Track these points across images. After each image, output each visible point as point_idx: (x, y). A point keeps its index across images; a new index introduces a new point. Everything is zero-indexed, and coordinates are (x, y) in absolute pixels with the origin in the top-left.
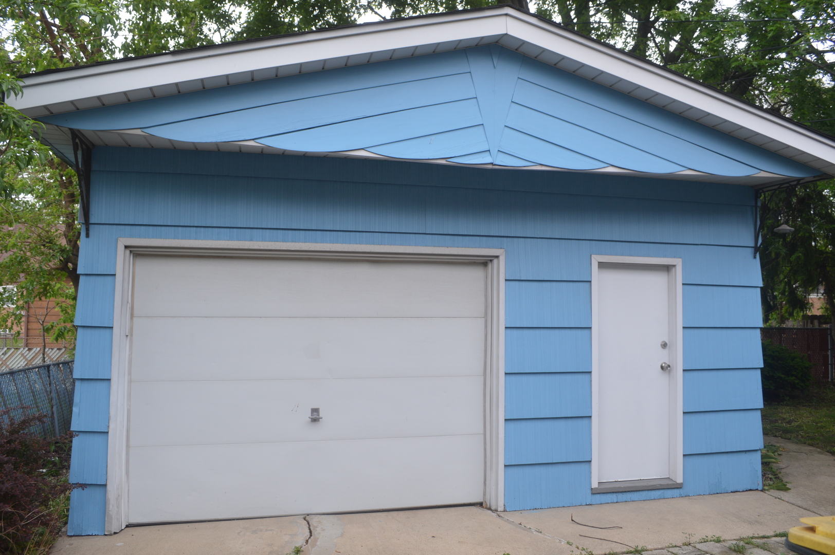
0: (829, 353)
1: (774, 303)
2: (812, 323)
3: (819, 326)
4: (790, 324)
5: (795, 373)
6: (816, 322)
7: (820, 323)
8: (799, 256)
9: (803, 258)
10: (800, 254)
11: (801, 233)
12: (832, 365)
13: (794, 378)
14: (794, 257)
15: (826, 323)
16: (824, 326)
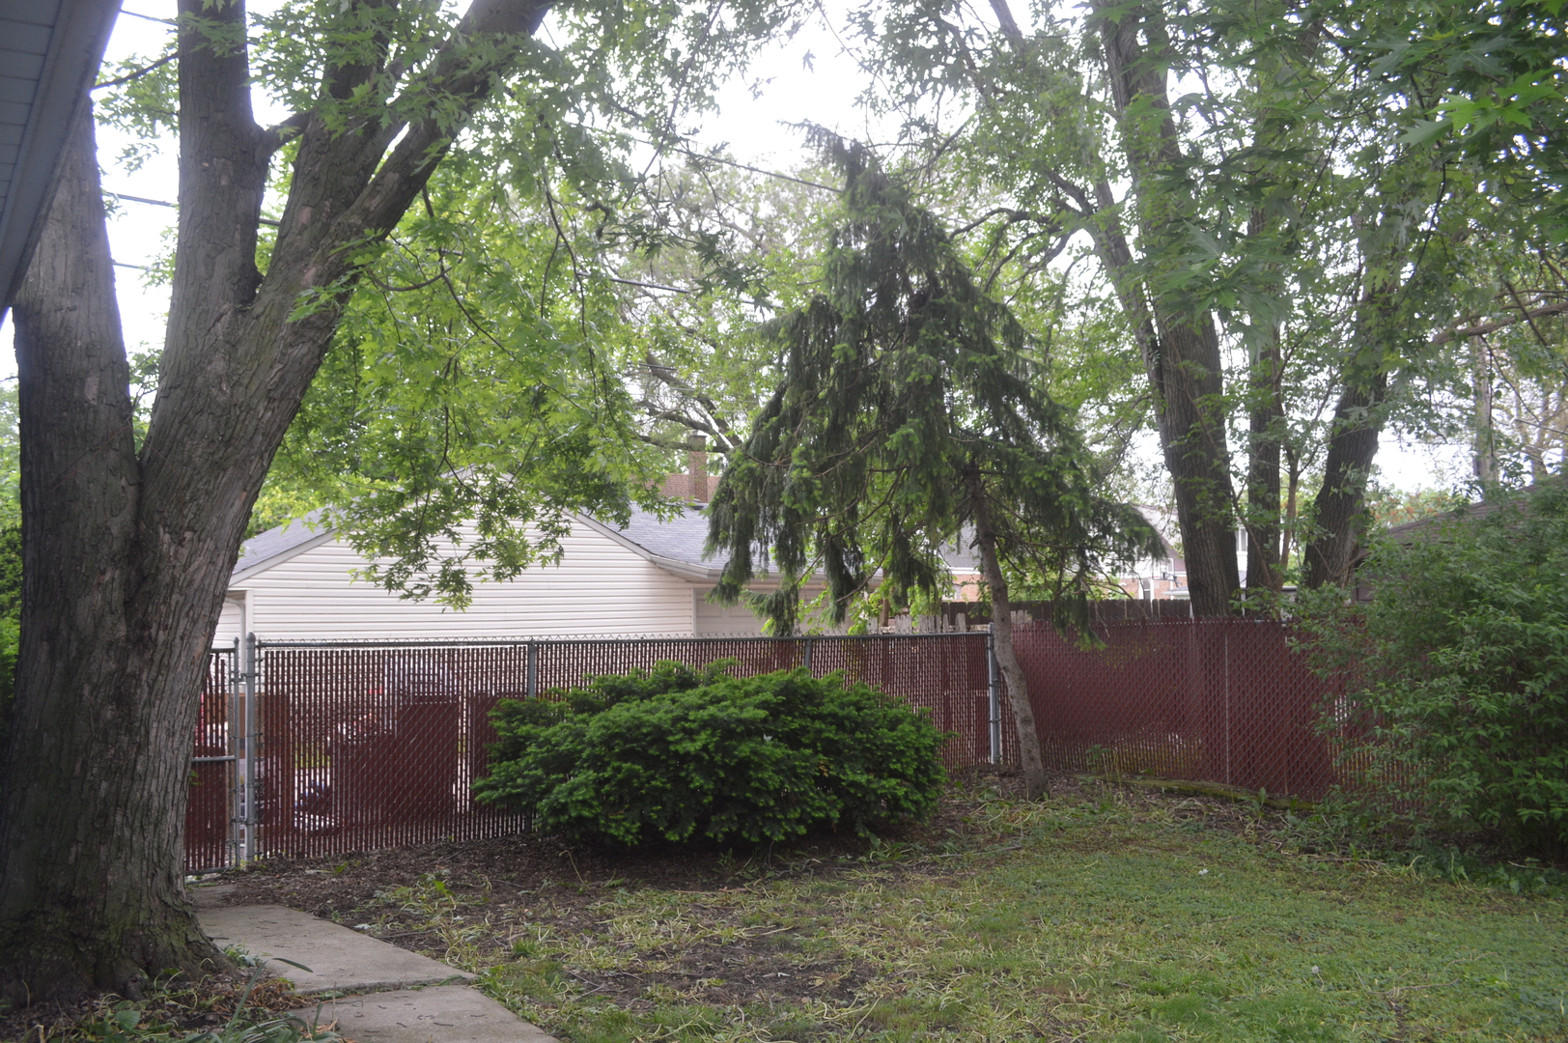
0: (990, 693)
1: (857, 569)
2: (953, 621)
3: (968, 629)
4: (904, 625)
5: (898, 766)
6: (961, 618)
7: (969, 622)
8: (908, 435)
9: (917, 441)
10: (911, 430)
11: (913, 374)
12: (996, 723)
13: (893, 782)
14: (895, 437)
15: (983, 621)
16: (979, 628)
